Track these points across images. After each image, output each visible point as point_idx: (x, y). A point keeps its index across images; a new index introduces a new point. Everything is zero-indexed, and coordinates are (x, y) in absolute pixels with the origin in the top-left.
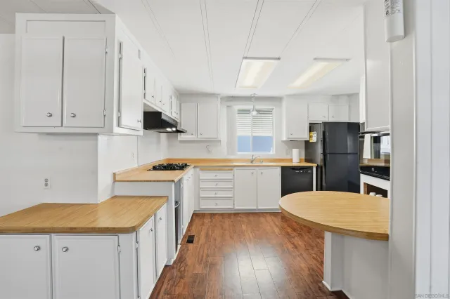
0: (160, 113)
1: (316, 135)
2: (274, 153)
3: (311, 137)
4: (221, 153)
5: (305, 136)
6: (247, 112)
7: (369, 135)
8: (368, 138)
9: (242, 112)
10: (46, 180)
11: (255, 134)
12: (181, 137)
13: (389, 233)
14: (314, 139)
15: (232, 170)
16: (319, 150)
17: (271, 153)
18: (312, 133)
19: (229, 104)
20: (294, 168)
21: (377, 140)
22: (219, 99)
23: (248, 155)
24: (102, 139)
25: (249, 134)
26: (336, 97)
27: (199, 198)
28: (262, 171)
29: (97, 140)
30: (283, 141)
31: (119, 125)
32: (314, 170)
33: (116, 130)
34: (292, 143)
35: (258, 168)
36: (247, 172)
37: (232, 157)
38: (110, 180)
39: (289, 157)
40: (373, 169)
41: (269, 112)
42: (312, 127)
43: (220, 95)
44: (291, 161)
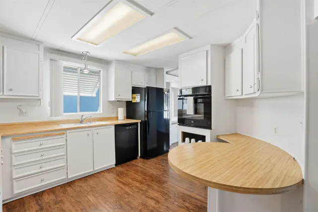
1: (139, 97)
2: (102, 112)
3: (134, 98)
5: (128, 97)
6: (73, 70)
9: (67, 69)
11: (82, 94)
14: (138, 100)
15: (63, 134)
17: (98, 112)
18: (134, 95)
23: (77, 115)
25: (76, 94)
26: (149, 69)
27: (12, 179)
28: (98, 131)
30: (111, 102)
32: (139, 125)
35: (93, 129)
39: (114, 115)
40: (193, 122)
41: (97, 73)
42: (135, 90)
43: (42, 43)
44: (117, 118)
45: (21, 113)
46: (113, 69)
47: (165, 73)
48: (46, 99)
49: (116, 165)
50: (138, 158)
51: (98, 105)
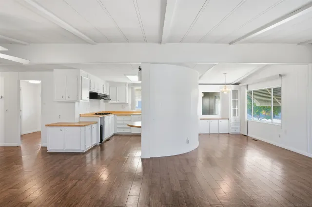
0: (97, 93)
12: (110, 102)
15: (130, 116)
24: (76, 104)
27: (116, 128)
29: (75, 104)
31: (81, 99)
33: (81, 101)
37: (134, 111)
38: (79, 116)
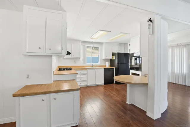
1: (115, 57)
2: (100, 63)
3: (113, 58)
4: (80, 63)
5: (111, 57)
6: (90, 47)
7: (134, 57)
8: (133, 58)
9: (88, 47)
10: (28, 75)
11: (93, 56)
12: (65, 57)
13: (148, 83)
14: (114, 58)
15: (86, 70)
16: (116, 62)
17: (98, 63)
18: (113, 56)
19: (83, 44)
20: (108, 69)
21: (136, 59)
22: (81, 42)
23: (91, 64)
25: (91, 56)
26: (120, 44)
28: (97, 70)
30: (103, 59)
32: (115, 69)
34: (106, 60)
35: (96, 69)
36: (92, 71)
38: (53, 74)
39: (105, 65)
40: (135, 68)
41: (98, 48)
42: (113, 54)
43: (81, 41)
44: (106, 66)
45: (75, 63)
46: (104, 45)
47: (128, 45)
48: (82, 58)
49: (104, 84)
50: (114, 83)
51: (99, 61)
